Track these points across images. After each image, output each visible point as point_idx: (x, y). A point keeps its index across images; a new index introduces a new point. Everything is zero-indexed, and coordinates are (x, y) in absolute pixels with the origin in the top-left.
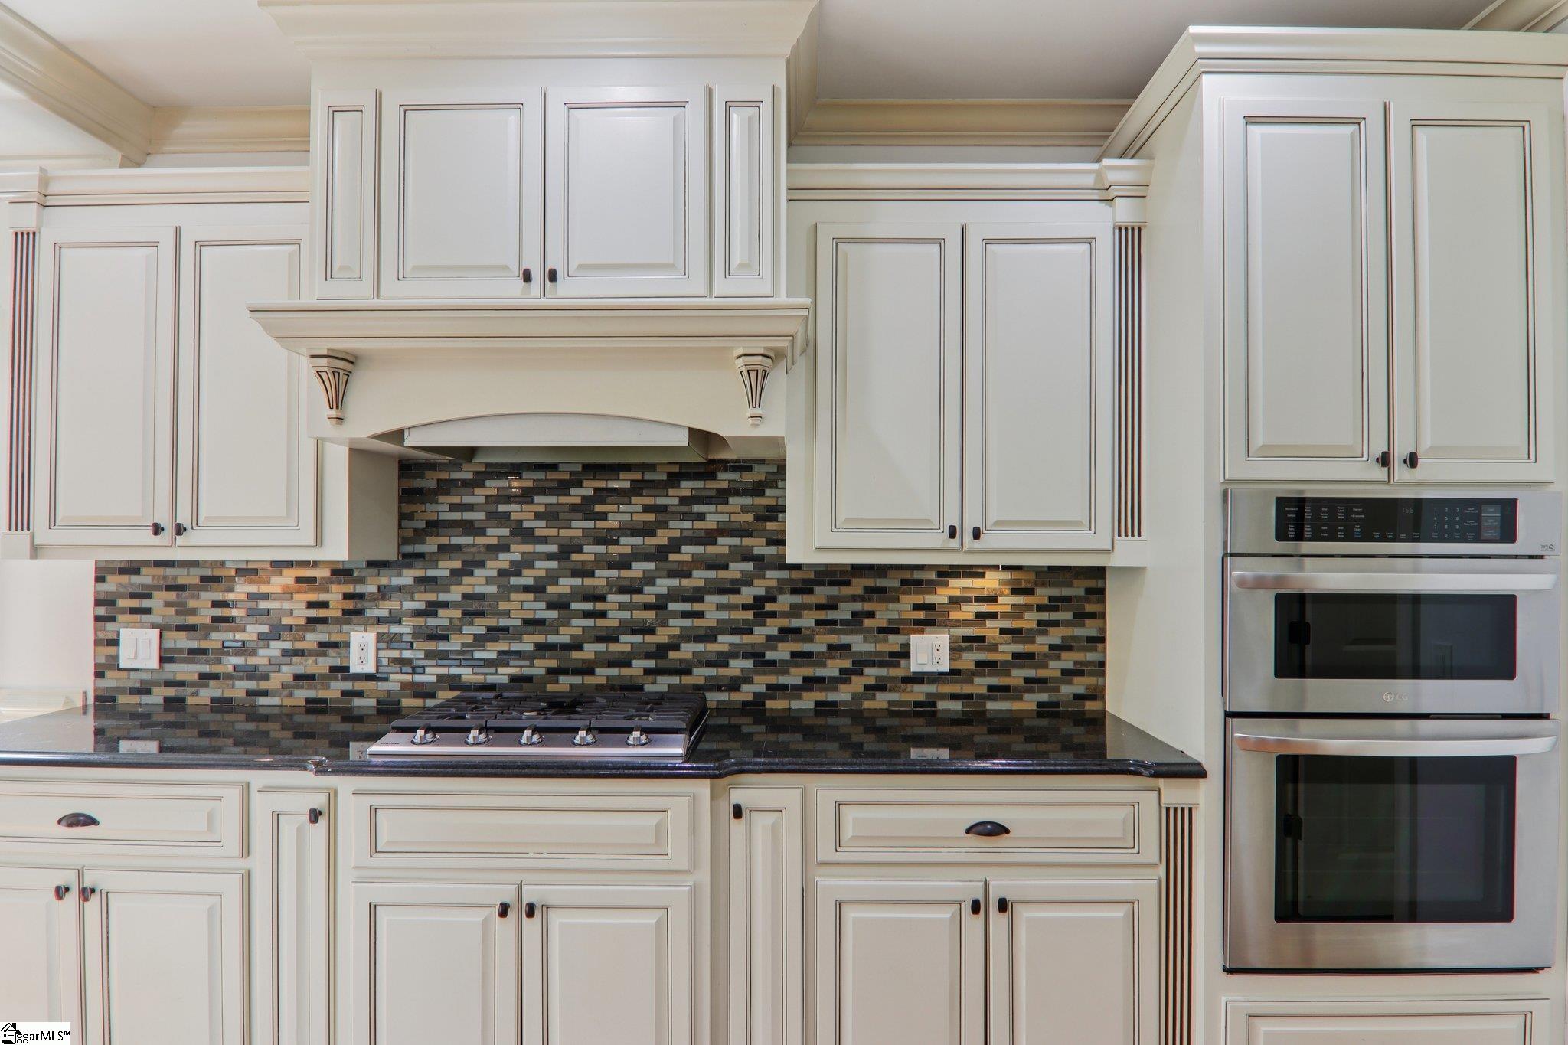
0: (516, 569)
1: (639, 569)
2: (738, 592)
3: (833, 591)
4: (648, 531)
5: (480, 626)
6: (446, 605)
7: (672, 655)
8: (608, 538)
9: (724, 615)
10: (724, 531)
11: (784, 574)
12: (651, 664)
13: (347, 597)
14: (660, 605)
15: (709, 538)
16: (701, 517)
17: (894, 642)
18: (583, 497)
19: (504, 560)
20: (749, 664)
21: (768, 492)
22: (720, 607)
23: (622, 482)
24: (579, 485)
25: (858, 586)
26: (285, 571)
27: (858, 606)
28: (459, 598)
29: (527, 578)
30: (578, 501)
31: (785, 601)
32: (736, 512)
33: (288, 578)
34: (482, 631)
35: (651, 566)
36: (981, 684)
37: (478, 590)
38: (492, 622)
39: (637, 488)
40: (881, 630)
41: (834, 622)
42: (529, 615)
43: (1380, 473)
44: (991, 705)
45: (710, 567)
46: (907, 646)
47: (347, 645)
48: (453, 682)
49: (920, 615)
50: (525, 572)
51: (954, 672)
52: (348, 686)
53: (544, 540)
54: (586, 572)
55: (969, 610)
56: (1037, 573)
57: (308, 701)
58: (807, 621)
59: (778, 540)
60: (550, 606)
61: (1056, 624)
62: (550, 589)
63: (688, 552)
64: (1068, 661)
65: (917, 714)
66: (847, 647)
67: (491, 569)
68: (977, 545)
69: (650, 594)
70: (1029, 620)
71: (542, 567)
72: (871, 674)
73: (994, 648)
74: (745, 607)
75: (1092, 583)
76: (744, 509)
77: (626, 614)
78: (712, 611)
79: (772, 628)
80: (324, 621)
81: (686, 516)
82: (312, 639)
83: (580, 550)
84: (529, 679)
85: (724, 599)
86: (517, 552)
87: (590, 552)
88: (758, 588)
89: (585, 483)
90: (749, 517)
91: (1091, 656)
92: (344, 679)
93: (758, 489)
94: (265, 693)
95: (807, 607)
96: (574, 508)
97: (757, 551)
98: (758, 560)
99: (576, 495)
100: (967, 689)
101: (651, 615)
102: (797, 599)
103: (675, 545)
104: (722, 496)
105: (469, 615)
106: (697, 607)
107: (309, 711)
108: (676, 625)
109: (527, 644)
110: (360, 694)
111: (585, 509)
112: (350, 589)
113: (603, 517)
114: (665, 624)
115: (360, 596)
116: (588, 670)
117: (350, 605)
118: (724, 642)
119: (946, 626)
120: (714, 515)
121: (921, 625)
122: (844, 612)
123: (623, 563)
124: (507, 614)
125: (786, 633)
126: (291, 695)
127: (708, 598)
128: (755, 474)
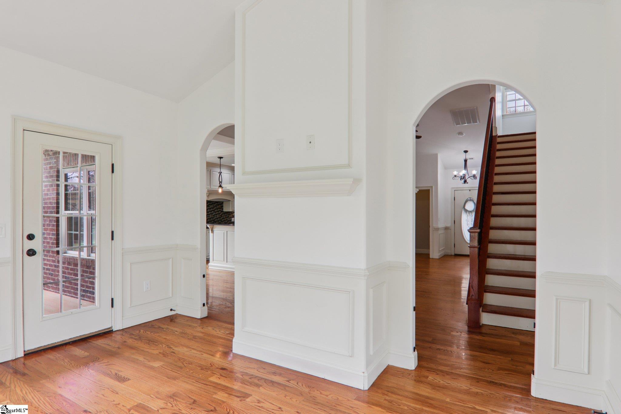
4: (213, 208)
8: (210, 209)
12: (213, 221)
20: (220, 221)
27: (228, 216)
31: (223, 215)
39: (212, 204)
40: (230, 218)
41: (226, 217)
45: (218, 212)
49: (232, 216)
59: (223, 209)
72: (229, 222)
81: (216, 207)
85: (219, 215)
90: (220, 207)
93: (221, 204)
98: (221, 211)
101: (213, 217)
103: (215, 210)
104: (218, 205)
118: (219, 219)
123: (211, 211)
125: (223, 218)
127: (218, 215)
128: (221, 203)
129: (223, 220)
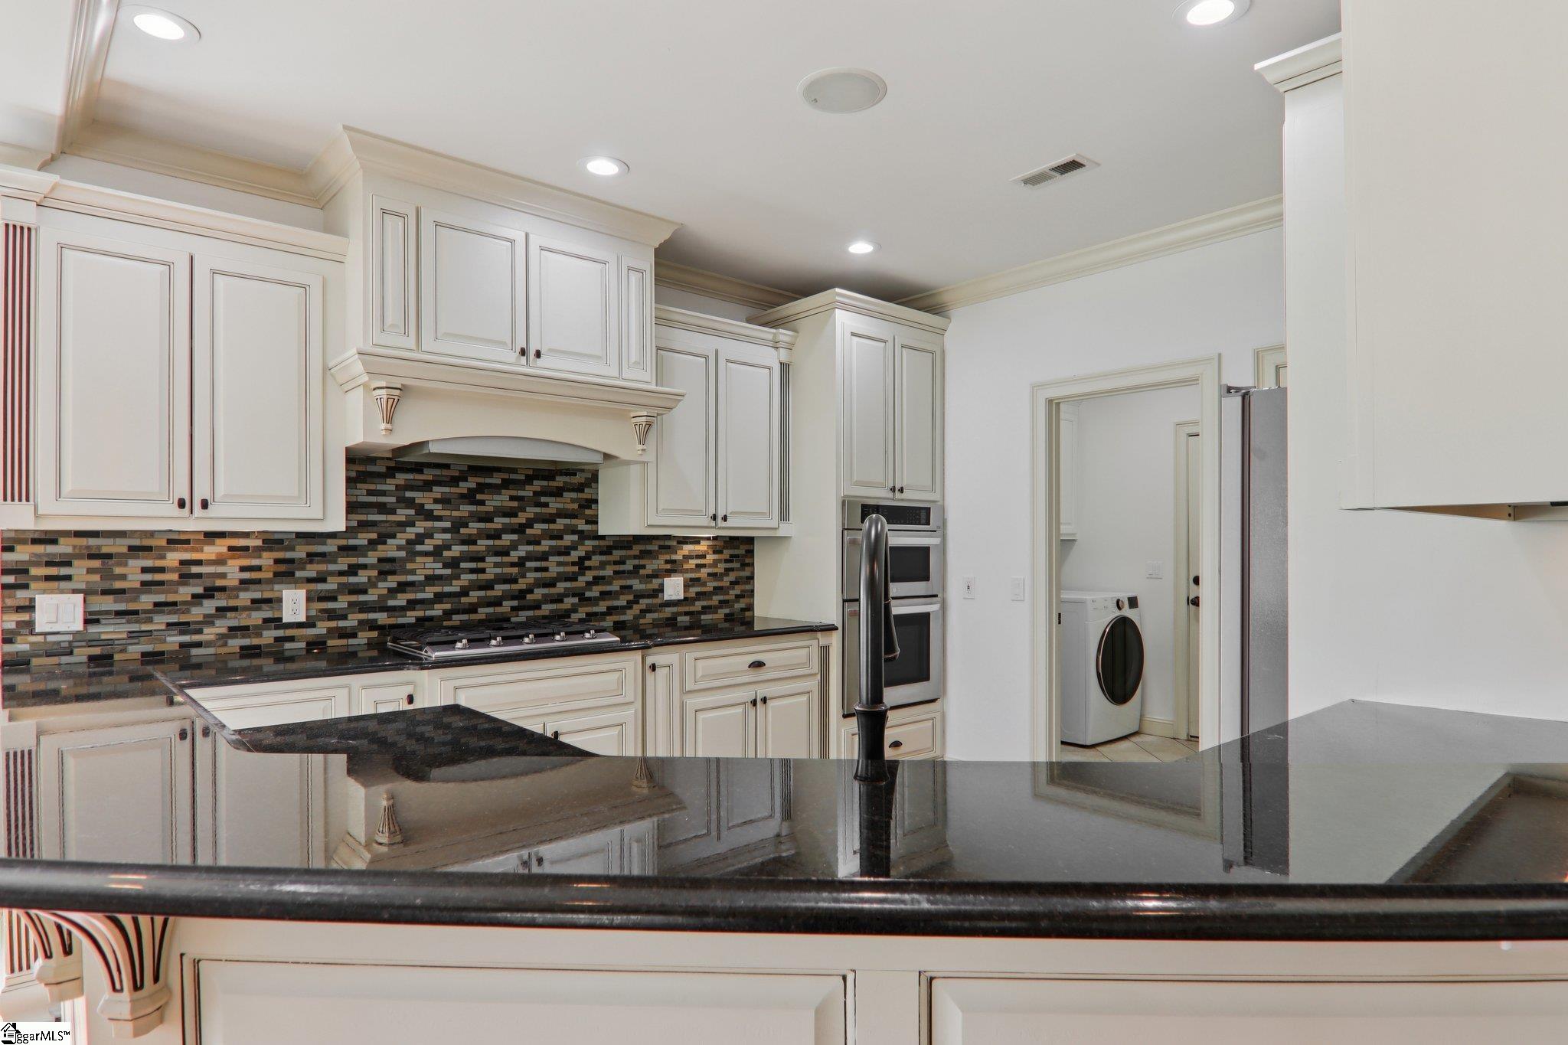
0: (420, 539)
1: (507, 539)
2: (568, 554)
3: (623, 553)
4: (512, 513)
5: (392, 582)
6: (365, 567)
7: (529, 597)
8: (487, 518)
9: (561, 569)
10: (562, 514)
11: (596, 543)
12: (515, 603)
13: (277, 561)
14: (520, 563)
15: (551, 519)
16: (546, 505)
17: (656, 582)
18: (469, 489)
19: (411, 532)
20: (576, 600)
21: (586, 490)
22: (559, 564)
23: (496, 480)
24: (466, 480)
25: (636, 550)
26: (218, 541)
27: (636, 562)
28: (375, 561)
29: (428, 546)
30: (465, 491)
31: (596, 559)
32: (568, 501)
33: (220, 547)
34: (394, 585)
35: (515, 537)
36: (698, 605)
37: (390, 554)
38: (402, 578)
39: (506, 484)
40: (648, 576)
41: (623, 572)
42: (429, 572)
43: (891, 495)
44: (703, 617)
45: (552, 538)
46: (662, 585)
47: (280, 600)
48: (372, 625)
49: (668, 566)
50: (427, 541)
51: (686, 599)
52: (280, 633)
53: (440, 519)
54: (470, 541)
55: (693, 562)
56: (725, 542)
57: (242, 648)
58: (608, 572)
59: (594, 521)
60: (445, 566)
61: (732, 570)
62: (446, 553)
63: (538, 528)
64: (737, 590)
65: (667, 625)
66: (630, 587)
67: (401, 539)
68: (724, 524)
69: (515, 556)
70: (721, 568)
71: (440, 538)
72: (644, 602)
73: (704, 584)
74: (574, 564)
75: (748, 547)
76: (573, 501)
77: (499, 570)
78: (554, 566)
79: (589, 576)
80: (258, 582)
81: (537, 504)
82: (245, 597)
83: (466, 526)
84: (431, 619)
85: (561, 559)
86: (420, 527)
87: (474, 527)
88: (580, 552)
89: (469, 479)
90: (575, 506)
91: (748, 587)
92: (276, 628)
93: (580, 488)
94: (199, 645)
95: (608, 563)
96: (462, 496)
97: (580, 528)
98: (581, 533)
99: (464, 487)
100: (692, 609)
101: (515, 570)
102: (603, 558)
103: (530, 524)
104: (558, 493)
105: (383, 574)
106: (544, 564)
107: (242, 657)
108: (531, 576)
109: (429, 593)
110: (291, 639)
111: (470, 497)
112: (280, 555)
113: (482, 503)
114: (524, 576)
115: (291, 561)
116: (472, 609)
117: (282, 568)
118: (561, 586)
119: (681, 572)
120: (554, 504)
121: (669, 573)
122: (629, 566)
123: (496, 535)
124: (413, 572)
125: (597, 580)
126: (225, 645)
127: (551, 558)
128: (579, 479)
129: (594, 592)
